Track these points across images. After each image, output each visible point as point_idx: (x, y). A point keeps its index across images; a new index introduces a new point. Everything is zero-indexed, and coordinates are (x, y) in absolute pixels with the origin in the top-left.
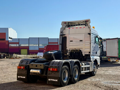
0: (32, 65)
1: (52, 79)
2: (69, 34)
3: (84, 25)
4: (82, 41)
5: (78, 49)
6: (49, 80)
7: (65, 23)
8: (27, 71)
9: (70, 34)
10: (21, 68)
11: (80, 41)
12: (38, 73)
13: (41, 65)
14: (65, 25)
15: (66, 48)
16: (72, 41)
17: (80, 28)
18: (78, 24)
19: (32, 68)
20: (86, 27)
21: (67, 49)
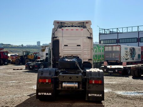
0: (63, 77)
1: (93, 95)
2: (62, 37)
3: (82, 27)
4: (80, 46)
5: (76, 55)
6: (90, 95)
7: (58, 23)
8: (53, 85)
9: (64, 37)
10: (46, 82)
11: (77, 46)
12: (76, 87)
13: (77, 77)
14: (57, 25)
15: (59, 53)
16: (67, 46)
17: (76, 30)
18: (71, 25)
19: (64, 80)
20: (84, 29)
21: (60, 55)
